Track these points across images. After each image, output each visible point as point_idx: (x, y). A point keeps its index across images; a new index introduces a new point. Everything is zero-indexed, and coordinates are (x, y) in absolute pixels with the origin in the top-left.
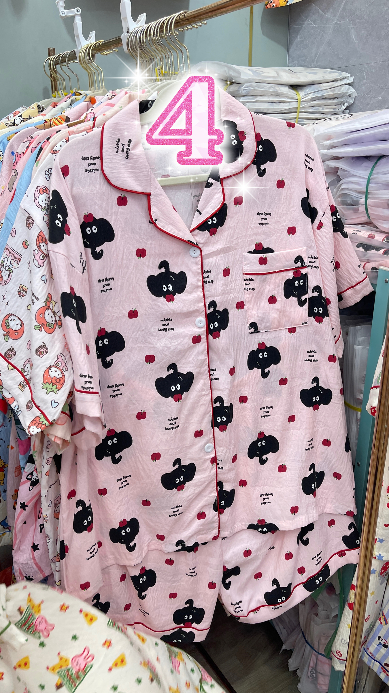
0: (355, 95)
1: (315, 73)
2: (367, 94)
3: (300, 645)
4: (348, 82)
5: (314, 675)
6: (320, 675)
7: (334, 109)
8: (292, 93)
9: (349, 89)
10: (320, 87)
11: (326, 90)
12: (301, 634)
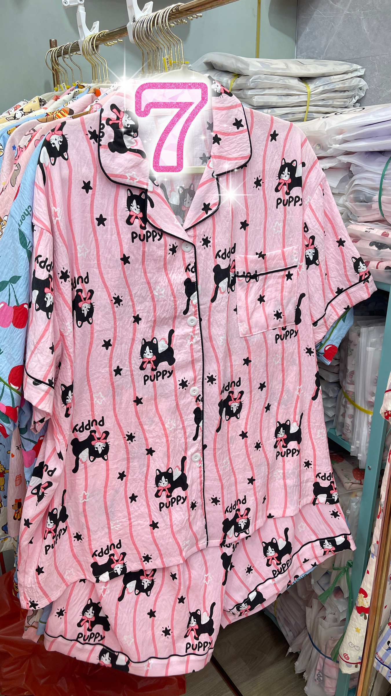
0: (366, 87)
1: (325, 65)
2: (379, 87)
3: (307, 648)
4: (359, 74)
5: (321, 678)
6: (326, 678)
7: (345, 102)
8: (301, 85)
9: (360, 82)
10: (330, 79)
11: (336, 82)
12: (308, 638)
